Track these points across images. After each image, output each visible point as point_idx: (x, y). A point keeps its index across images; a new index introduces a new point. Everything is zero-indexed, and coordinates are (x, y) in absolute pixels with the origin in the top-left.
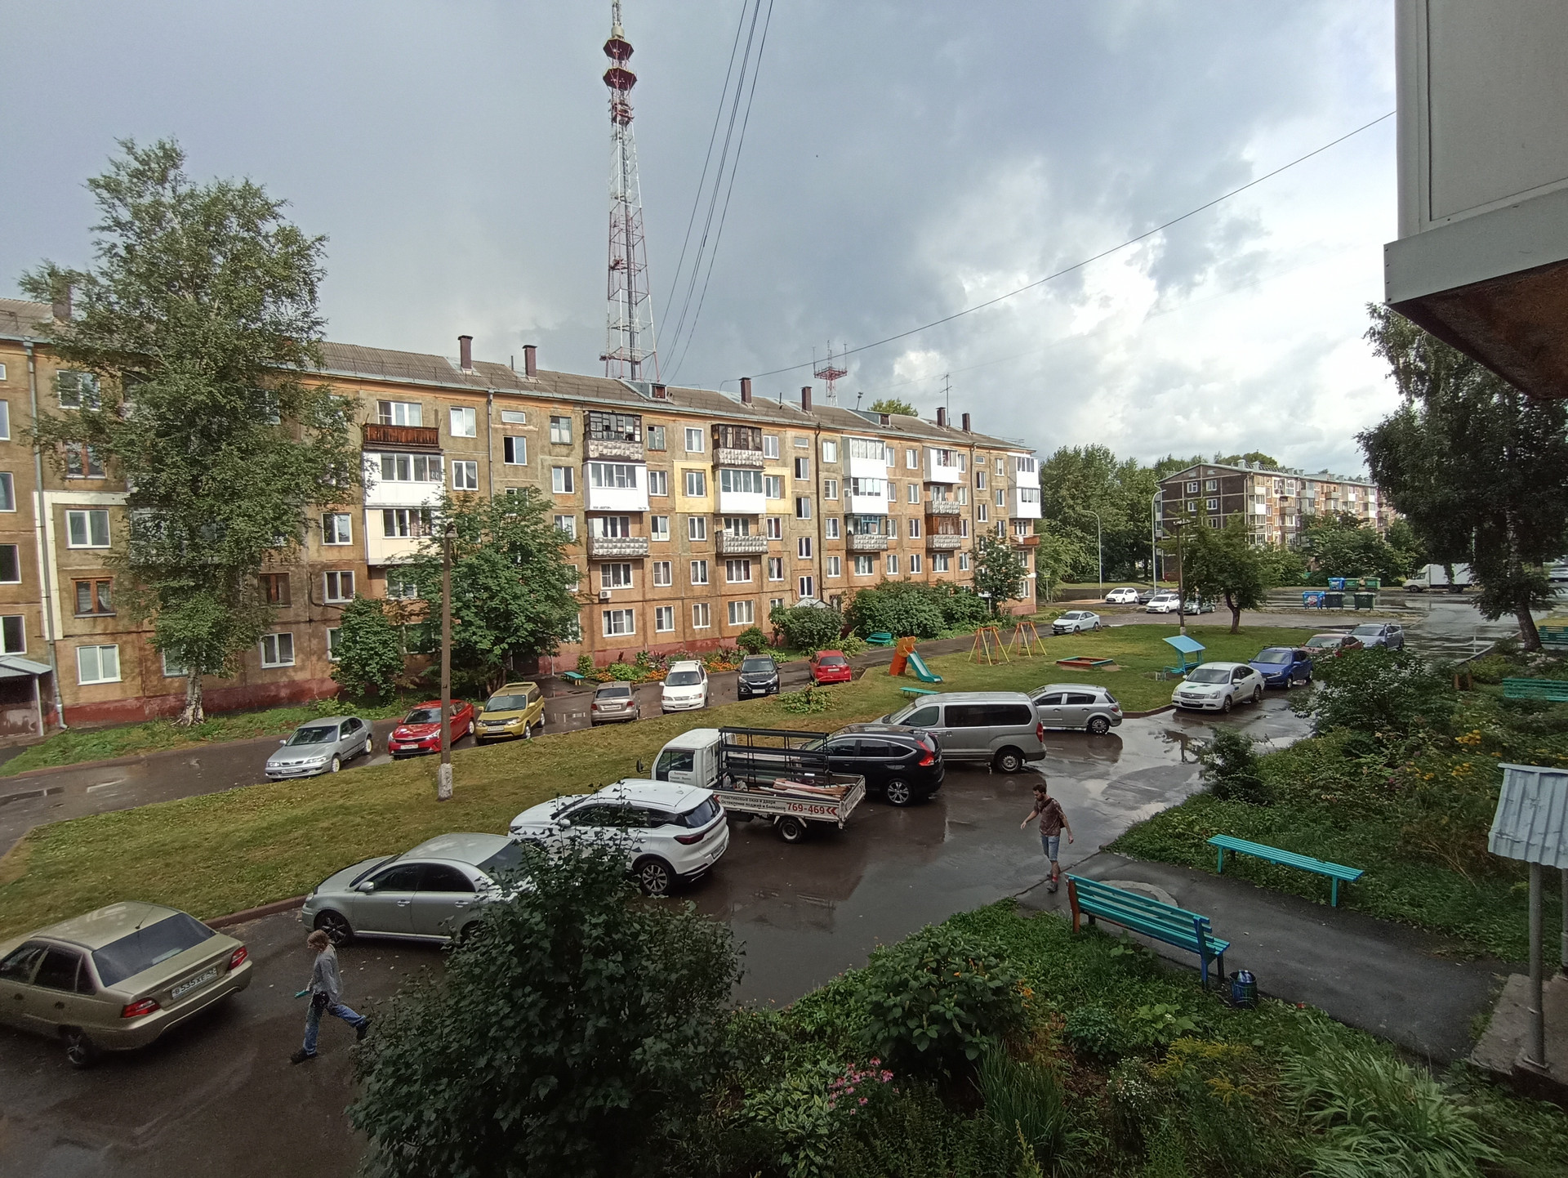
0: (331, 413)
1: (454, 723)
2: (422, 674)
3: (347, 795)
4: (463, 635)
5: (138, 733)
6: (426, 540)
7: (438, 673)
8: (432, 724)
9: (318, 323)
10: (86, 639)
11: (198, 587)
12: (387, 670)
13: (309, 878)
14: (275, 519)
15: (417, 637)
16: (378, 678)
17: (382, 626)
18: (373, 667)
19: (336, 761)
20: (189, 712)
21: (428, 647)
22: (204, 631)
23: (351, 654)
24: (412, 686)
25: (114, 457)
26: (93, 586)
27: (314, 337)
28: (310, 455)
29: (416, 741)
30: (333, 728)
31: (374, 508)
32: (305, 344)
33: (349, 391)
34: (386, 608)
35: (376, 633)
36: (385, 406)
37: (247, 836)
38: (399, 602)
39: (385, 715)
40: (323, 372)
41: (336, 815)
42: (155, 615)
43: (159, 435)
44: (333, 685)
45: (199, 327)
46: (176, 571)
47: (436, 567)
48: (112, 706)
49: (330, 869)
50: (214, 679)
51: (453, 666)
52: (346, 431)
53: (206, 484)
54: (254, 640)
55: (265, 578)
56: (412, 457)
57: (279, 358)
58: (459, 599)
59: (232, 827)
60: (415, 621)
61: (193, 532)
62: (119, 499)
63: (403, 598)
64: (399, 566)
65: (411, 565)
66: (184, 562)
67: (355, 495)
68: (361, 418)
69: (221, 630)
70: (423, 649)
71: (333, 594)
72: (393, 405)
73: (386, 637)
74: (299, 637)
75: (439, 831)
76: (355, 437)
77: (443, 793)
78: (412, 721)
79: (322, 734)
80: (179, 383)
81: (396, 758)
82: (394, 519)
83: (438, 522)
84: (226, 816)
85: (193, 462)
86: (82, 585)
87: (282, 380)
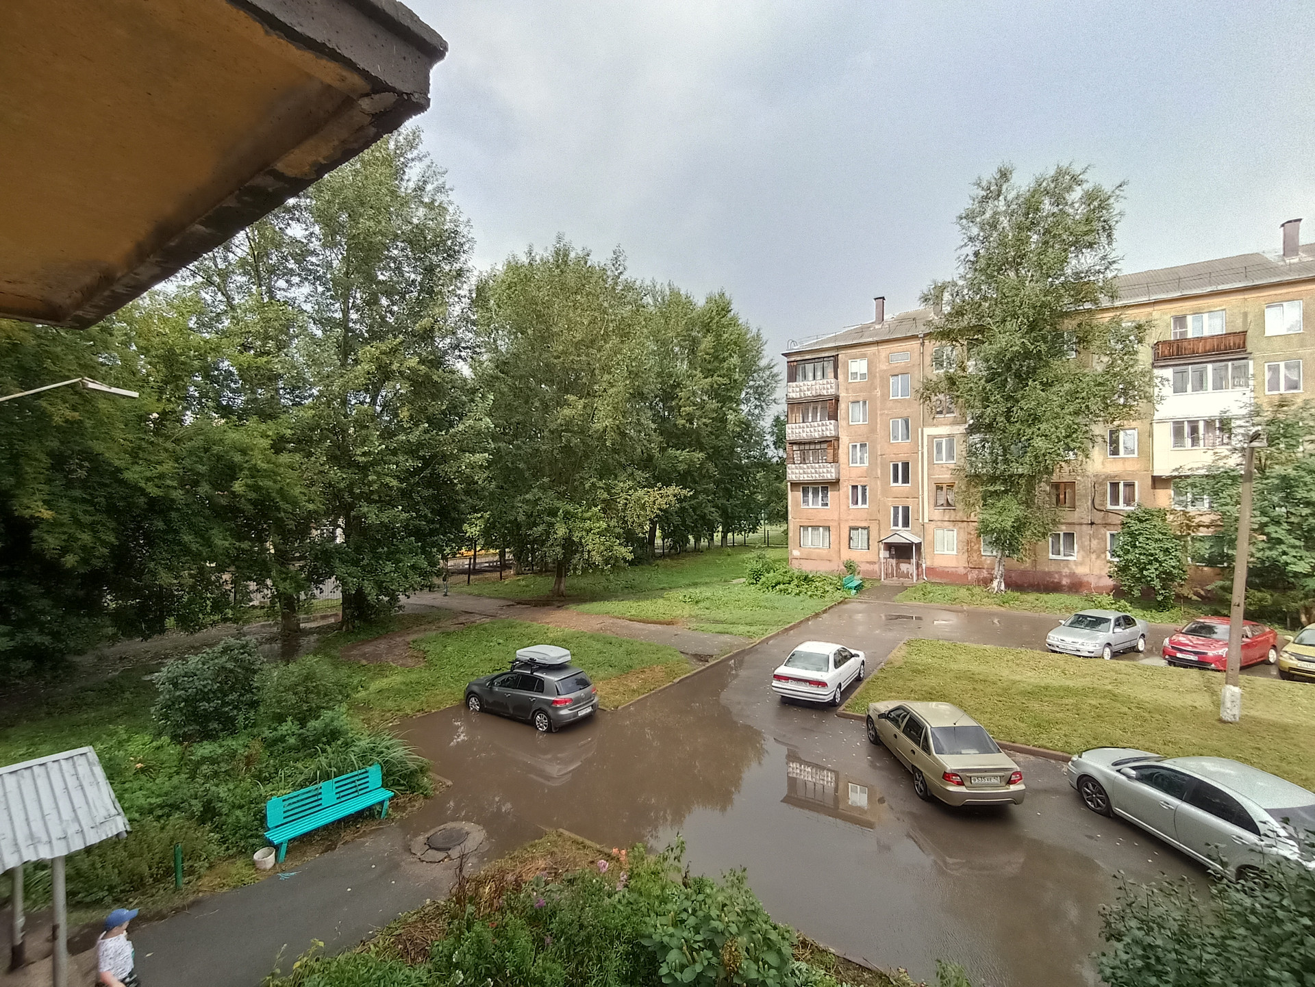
0: (1122, 339)
1: (1246, 646)
2: (1209, 588)
3: (1116, 682)
4: (1268, 553)
5: (963, 592)
6: (1224, 450)
7: (1229, 590)
8: (1217, 641)
9: (1114, 262)
10: (939, 523)
11: (1006, 492)
12: (1167, 578)
13: (1076, 742)
14: (1067, 437)
15: (1205, 550)
16: (1157, 584)
17: (1165, 534)
18: (1151, 572)
19: (1107, 650)
20: (995, 583)
21: (1220, 562)
22: (1008, 524)
23: (1129, 557)
24: (1195, 598)
25: (960, 400)
26: (945, 489)
27: (1109, 275)
28: (1100, 380)
29: (1196, 653)
30: (1108, 620)
31: (1161, 421)
32: (1100, 284)
33: (1140, 315)
34: (1170, 518)
35: (1157, 541)
36: (1180, 320)
37: (1029, 689)
38: (1185, 513)
39: (1162, 621)
40: (1118, 303)
41: (1105, 697)
42: (978, 510)
43: (987, 381)
44: (1110, 582)
45: (1017, 295)
46: (993, 479)
47: (1234, 478)
48: (950, 570)
49: (1095, 742)
50: (1013, 562)
51: (1250, 585)
52: (1136, 353)
53: (1017, 413)
54: (1044, 535)
55: (1056, 486)
56: (1210, 367)
57: (1078, 301)
58: (1264, 513)
59: (1018, 678)
60: (1203, 532)
61: (1005, 450)
62: (962, 429)
63: (1190, 508)
64: (1188, 477)
65: (1202, 476)
66: (998, 472)
67: (1142, 411)
68: (1152, 337)
69: (1020, 526)
70: (1211, 562)
71: (1115, 501)
72: (1189, 319)
73: (1169, 545)
74: (1081, 537)
75: (1217, 753)
76: (1145, 355)
77: (1227, 716)
78: (1193, 632)
79: (1096, 622)
80: (1002, 341)
81: (1170, 663)
82: (1186, 431)
83: (1242, 431)
84: (1015, 667)
85: (1008, 398)
86: (939, 488)
87: (1079, 319)
